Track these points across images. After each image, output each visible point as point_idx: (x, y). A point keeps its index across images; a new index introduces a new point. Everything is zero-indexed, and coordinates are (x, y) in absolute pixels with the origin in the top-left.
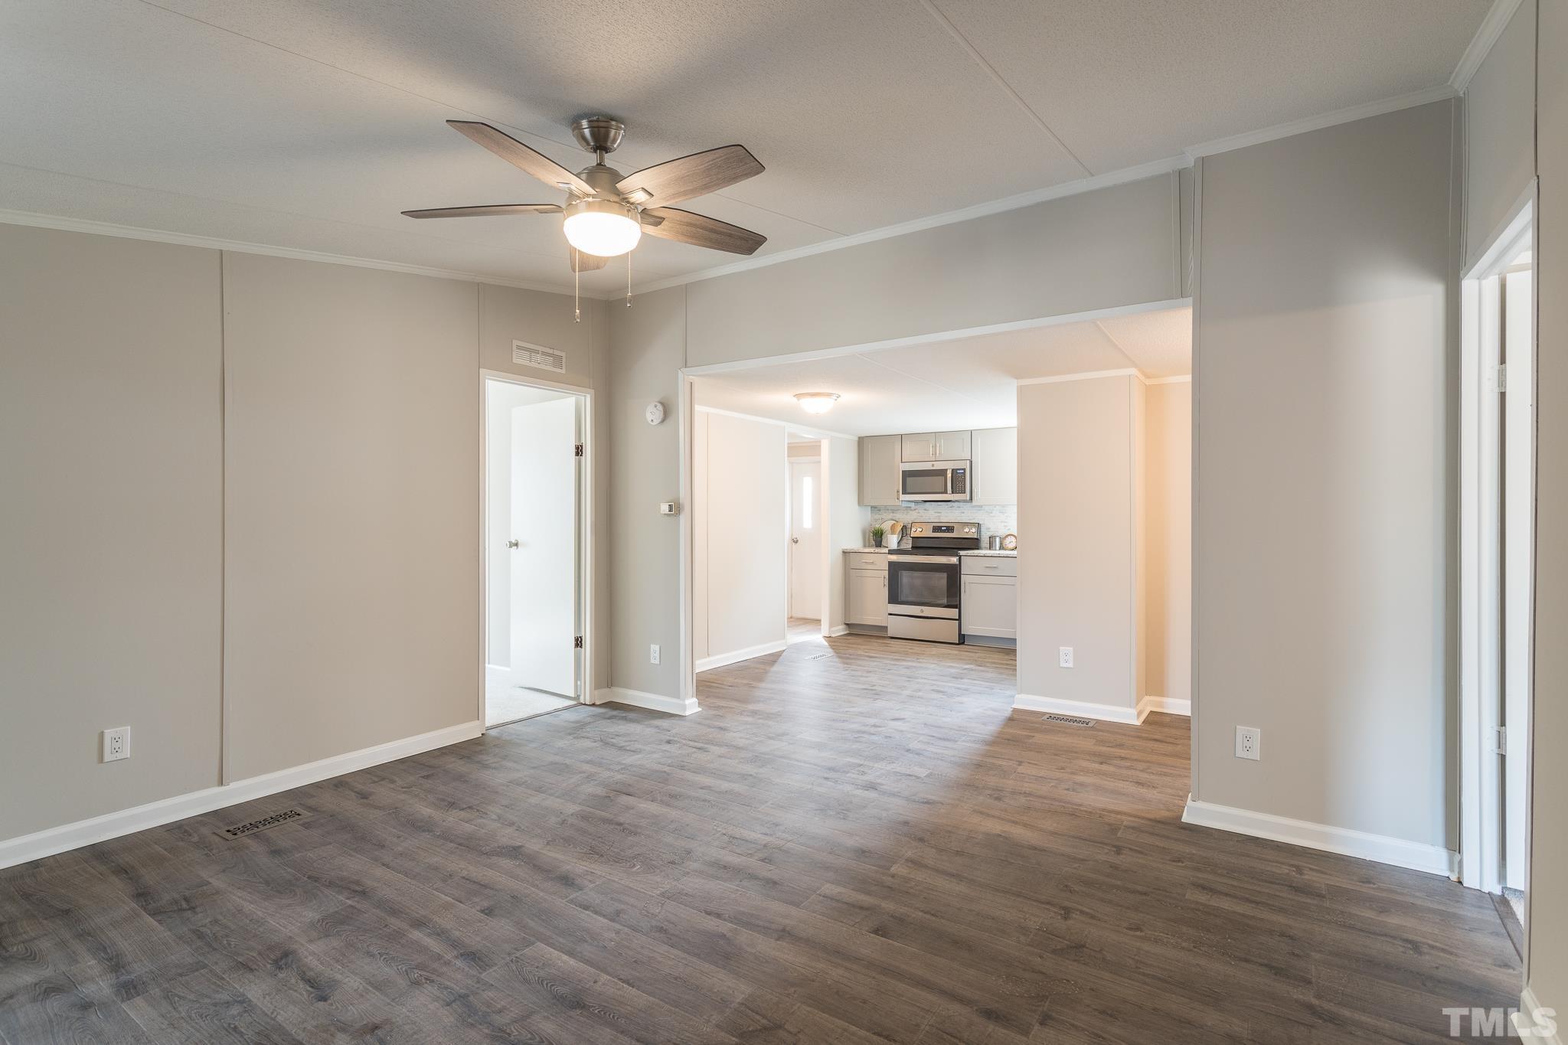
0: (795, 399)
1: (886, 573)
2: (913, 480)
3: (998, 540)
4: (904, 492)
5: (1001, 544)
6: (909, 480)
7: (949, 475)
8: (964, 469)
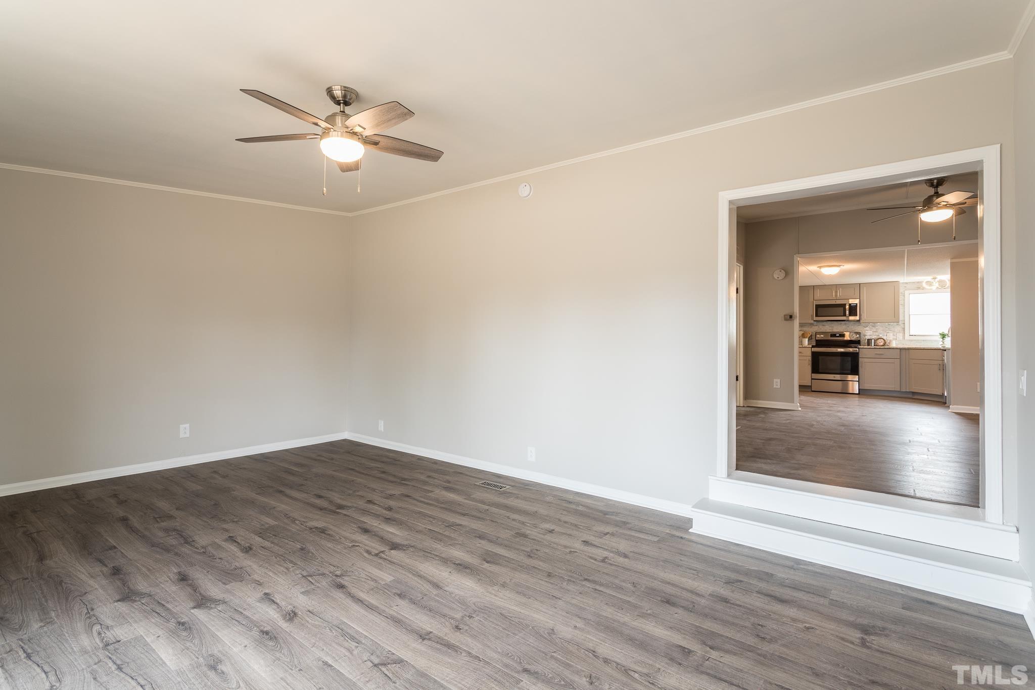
0: (818, 269)
1: (810, 358)
2: (822, 310)
3: (873, 341)
4: (817, 316)
5: (875, 343)
6: (819, 309)
7: (847, 307)
8: (857, 304)
